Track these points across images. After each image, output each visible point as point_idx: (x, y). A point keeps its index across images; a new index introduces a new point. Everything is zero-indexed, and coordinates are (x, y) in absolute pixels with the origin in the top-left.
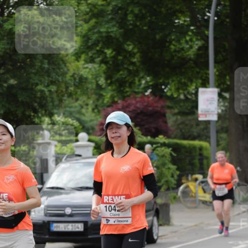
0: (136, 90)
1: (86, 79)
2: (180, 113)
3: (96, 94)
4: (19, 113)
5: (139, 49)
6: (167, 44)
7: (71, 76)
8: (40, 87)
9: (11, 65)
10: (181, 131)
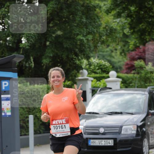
1: (115, 30)
3: (123, 41)
4: (64, 56)
7: (104, 28)
9: (58, 20)
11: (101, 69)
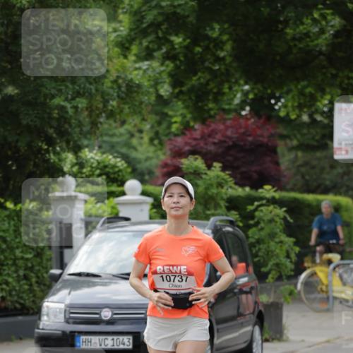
0: (227, 107)
1: (139, 86)
2: (302, 147)
3: (157, 114)
4: (22, 145)
5: (230, 34)
6: (280, 26)
7: (112, 82)
8: (58, 101)
9: (10, 63)
10: (303, 177)
11: (107, 175)
